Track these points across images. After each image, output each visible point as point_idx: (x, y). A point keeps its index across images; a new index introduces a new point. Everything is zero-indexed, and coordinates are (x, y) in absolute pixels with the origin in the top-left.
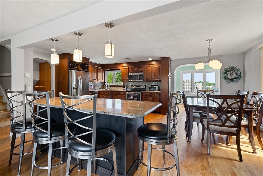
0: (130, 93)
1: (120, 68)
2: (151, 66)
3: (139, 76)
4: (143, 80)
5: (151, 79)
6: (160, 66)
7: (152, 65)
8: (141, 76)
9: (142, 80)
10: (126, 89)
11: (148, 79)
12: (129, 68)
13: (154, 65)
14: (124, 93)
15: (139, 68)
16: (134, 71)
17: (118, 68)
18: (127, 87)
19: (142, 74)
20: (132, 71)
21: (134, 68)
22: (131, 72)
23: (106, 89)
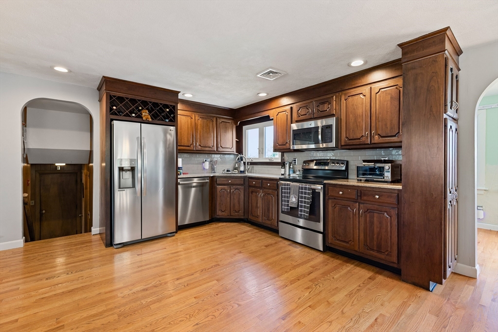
0: (288, 185)
1: (272, 113)
2: (366, 90)
3: (320, 130)
4: (333, 144)
5: (363, 139)
6: (399, 82)
7: (369, 87)
8: (328, 130)
9: (331, 141)
10: (287, 173)
11: (351, 138)
12: (292, 108)
13: (373, 86)
14: (275, 186)
15: (323, 103)
16: (307, 117)
17: (265, 114)
18: (290, 168)
19: (332, 121)
20: (302, 118)
21: (306, 107)
22: (297, 121)
23: (241, 172)
